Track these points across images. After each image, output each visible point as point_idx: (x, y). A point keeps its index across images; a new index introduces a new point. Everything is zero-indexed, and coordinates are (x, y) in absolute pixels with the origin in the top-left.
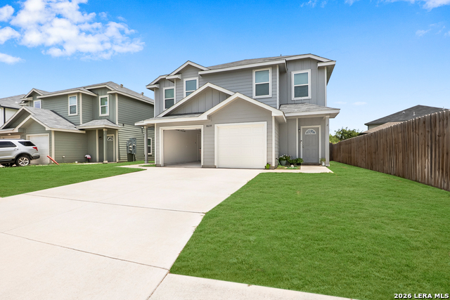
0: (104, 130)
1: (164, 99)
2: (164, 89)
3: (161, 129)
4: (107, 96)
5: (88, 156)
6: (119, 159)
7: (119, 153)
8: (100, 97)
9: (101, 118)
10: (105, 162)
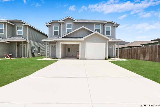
0: (22, 42)
1: (54, 31)
2: (54, 26)
3: (61, 43)
4: (22, 26)
5: (11, 55)
6: (29, 56)
7: (28, 53)
8: (17, 26)
9: (18, 36)
10: (22, 57)
